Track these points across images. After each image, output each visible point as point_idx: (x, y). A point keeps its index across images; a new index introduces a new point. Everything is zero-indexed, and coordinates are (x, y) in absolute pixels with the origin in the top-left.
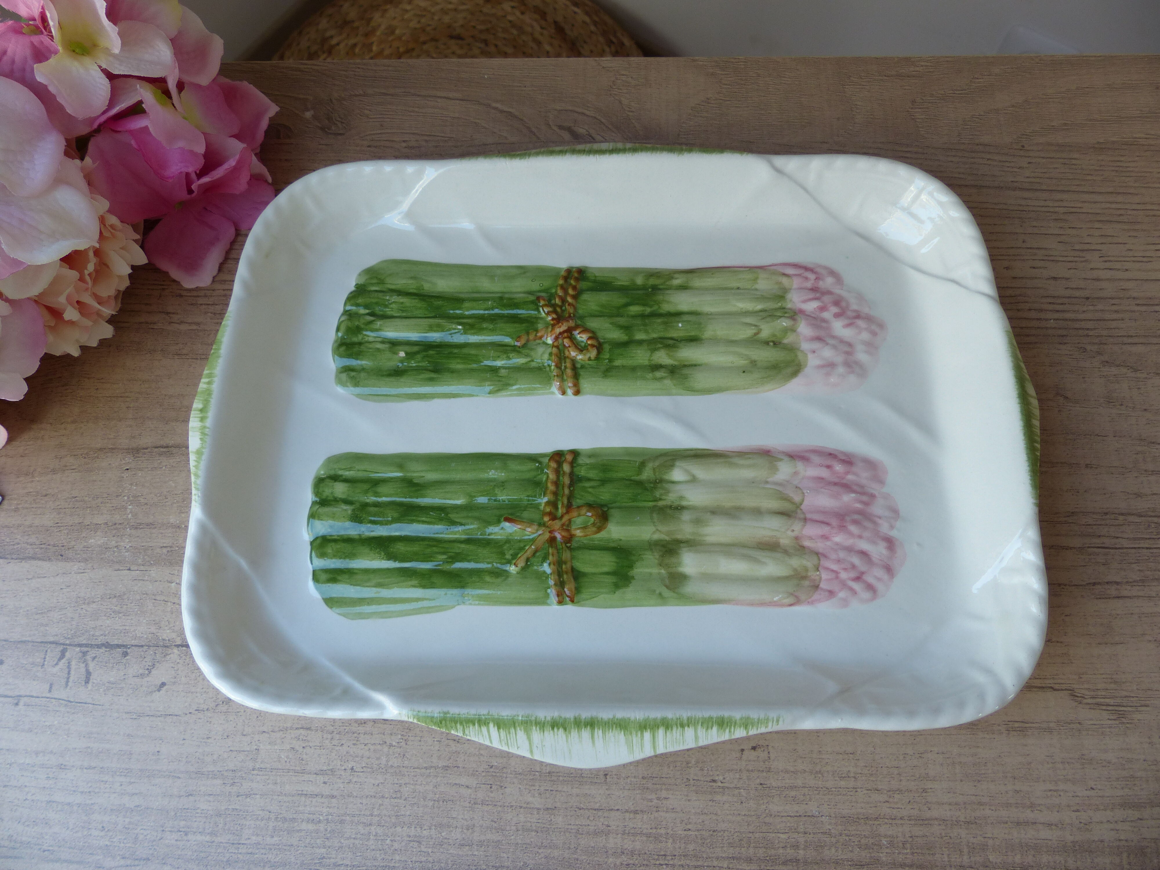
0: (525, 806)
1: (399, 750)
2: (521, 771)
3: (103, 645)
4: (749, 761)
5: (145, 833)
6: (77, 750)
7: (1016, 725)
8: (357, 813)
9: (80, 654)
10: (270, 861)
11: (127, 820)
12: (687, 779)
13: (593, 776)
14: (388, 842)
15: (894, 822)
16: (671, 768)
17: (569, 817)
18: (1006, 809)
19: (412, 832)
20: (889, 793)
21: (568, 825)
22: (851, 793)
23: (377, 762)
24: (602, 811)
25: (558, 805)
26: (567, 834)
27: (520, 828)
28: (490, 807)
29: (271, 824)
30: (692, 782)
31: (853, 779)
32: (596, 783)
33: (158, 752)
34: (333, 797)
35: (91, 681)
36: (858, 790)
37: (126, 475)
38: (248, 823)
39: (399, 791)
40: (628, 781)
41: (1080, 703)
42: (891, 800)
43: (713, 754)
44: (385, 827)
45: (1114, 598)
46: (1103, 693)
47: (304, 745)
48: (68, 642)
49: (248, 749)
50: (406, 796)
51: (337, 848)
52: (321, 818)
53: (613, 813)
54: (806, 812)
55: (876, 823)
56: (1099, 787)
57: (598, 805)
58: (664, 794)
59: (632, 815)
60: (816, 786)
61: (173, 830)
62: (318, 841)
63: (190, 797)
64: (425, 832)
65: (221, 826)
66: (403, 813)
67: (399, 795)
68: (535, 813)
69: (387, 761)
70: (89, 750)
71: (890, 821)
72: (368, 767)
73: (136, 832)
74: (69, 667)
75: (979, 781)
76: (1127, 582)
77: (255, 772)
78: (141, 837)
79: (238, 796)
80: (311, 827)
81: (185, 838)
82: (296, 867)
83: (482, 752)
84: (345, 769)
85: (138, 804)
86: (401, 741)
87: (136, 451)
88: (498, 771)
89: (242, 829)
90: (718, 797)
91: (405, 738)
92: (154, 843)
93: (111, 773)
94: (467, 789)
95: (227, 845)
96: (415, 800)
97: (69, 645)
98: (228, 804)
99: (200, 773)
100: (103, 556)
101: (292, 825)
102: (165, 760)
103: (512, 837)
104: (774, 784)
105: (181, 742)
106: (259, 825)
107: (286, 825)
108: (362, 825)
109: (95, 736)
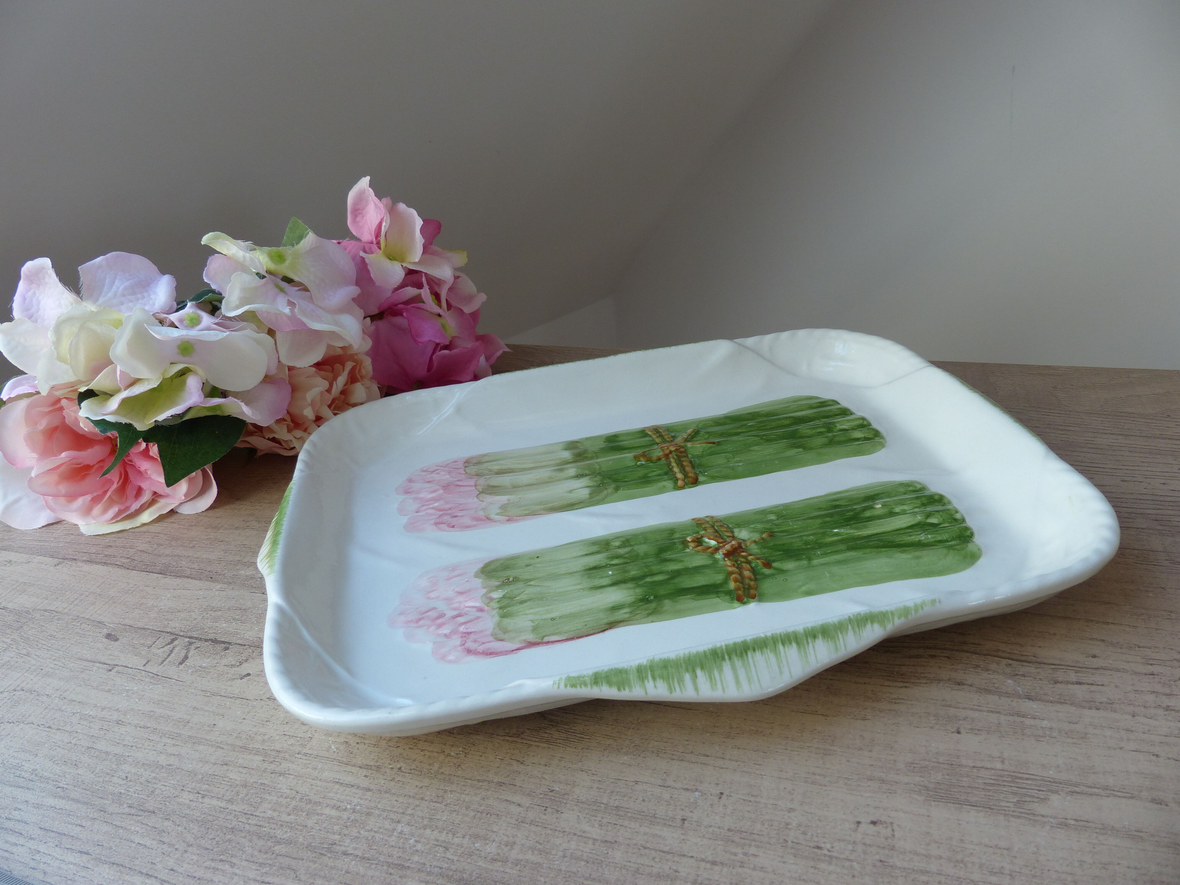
0: (579, 833)
1: (455, 761)
2: (584, 800)
3: (211, 640)
4: (867, 834)
5: (164, 790)
6: (141, 712)
8: (389, 809)
9: (187, 644)
10: (276, 837)
11: (153, 775)
12: (785, 840)
13: (668, 818)
14: (412, 841)
16: (766, 826)
17: (630, 854)
19: (443, 837)
21: (627, 861)
23: (428, 767)
24: (672, 855)
25: (620, 840)
26: (624, 871)
27: (568, 854)
28: (539, 828)
29: (294, 803)
30: (790, 844)
31: (1008, 877)
32: (671, 825)
33: (214, 725)
35: (185, 663)
38: (270, 798)
39: (442, 797)
40: (711, 830)
43: (820, 820)
44: (413, 827)
47: (359, 742)
48: (182, 634)
49: (301, 736)
50: (448, 802)
51: (352, 838)
52: (349, 806)
53: (685, 860)
58: (752, 850)
59: (708, 866)
60: (957, 875)
61: (192, 791)
62: (336, 828)
63: (225, 766)
64: (456, 840)
65: (241, 796)
66: (439, 817)
67: (440, 800)
68: (590, 843)
69: (439, 768)
70: (152, 714)
72: (417, 770)
73: (155, 786)
74: (171, 651)
77: (299, 756)
78: (158, 791)
79: (272, 773)
80: (334, 813)
81: (201, 800)
82: (302, 847)
83: (545, 776)
84: (392, 768)
85: (171, 763)
86: (461, 753)
88: (558, 796)
89: (262, 802)
90: (823, 866)
91: (467, 751)
92: (168, 799)
93: (161, 735)
94: (518, 806)
95: (240, 814)
96: (457, 808)
97: (181, 636)
98: (259, 778)
99: (244, 748)
100: (246, 582)
101: (315, 808)
102: (217, 732)
103: (557, 862)
104: (899, 864)
105: (240, 721)
106: (281, 802)
107: (309, 806)
108: (389, 820)
109: (164, 703)
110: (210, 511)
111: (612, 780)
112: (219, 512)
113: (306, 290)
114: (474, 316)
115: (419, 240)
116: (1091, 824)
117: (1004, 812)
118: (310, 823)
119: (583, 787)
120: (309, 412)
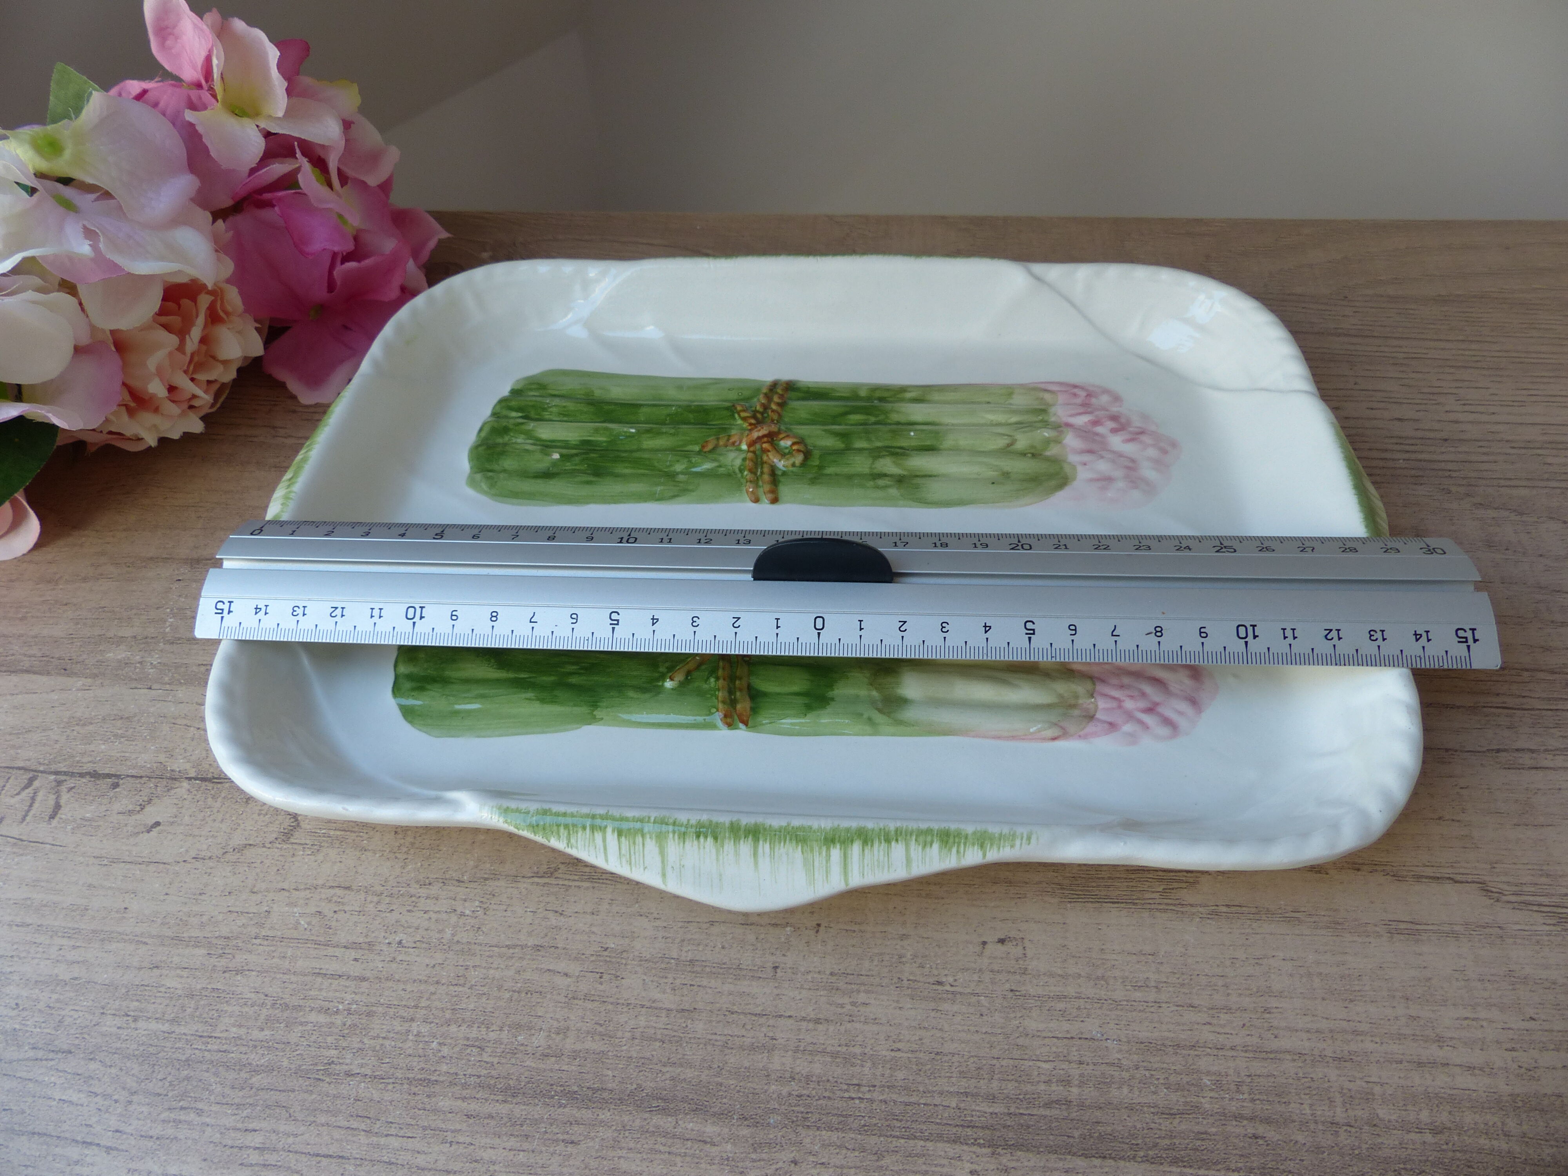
0: (648, 1004)
1: (472, 921)
2: (648, 956)
3: (89, 774)
4: (995, 958)
5: (76, 1016)
6: (12, 902)
7: (1402, 926)
8: (396, 1003)
9: (54, 784)
10: (250, 1064)
11: (55, 996)
12: (899, 978)
13: (756, 968)
14: (434, 1045)
15: (1221, 1053)
16: (875, 963)
17: (714, 1024)
18: (1397, 1042)
19: (474, 1033)
20: (1211, 1012)
21: (712, 1034)
22: (1152, 1009)
23: (437, 936)
24: (765, 1017)
25: (700, 1005)
26: (709, 1048)
27: (638, 1035)
28: (596, 1004)
29: (265, 1012)
30: (905, 982)
31: (1154, 990)
32: (760, 977)
33: (126, 908)
34: (364, 979)
35: (58, 816)
36: (1163, 1005)
37: (177, 585)
38: (230, 1009)
39: (464, 976)
40: (809, 977)
41: (1498, 901)
42: (1215, 1021)
43: (939, 946)
44: (432, 1025)
45: (1529, 768)
46: (1533, 889)
47: (336, 909)
48: (42, 768)
49: (255, 911)
50: (473, 982)
51: (355, 1051)
52: (341, 1007)
53: (782, 1021)
54: (1082, 1033)
55: (1192, 1052)
56: (1543, 1017)
57: (760, 1008)
58: (862, 997)
59: (811, 1026)
60: (1097, 996)
61: (117, 1013)
62: (329, 1039)
63: (155, 970)
64: (492, 1034)
65: (189, 1010)
66: (464, 1006)
67: (462, 981)
68: (663, 1015)
69: (453, 935)
70: (29, 902)
71: (1215, 1052)
72: (423, 942)
73: (63, 1013)
74: (33, 799)
75: (1351, 1001)
76: (1546, 750)
77: (258, 941)
78: (68, 1020)
79: (224, 972)
80: (322, 1019)
81: (133, 1025)
82: (288, 1074)
83: (594, 929)
84: (389, 943)
85: (76, 975)
86: (479, 909)
87: (195, 562)
88: (614, 955)
89: (220, 1016)
90: (945, 1006)
91: (485, 906)
92: (85, 1030)
93: (50, 933)
94: (565, 977)
95: (193, 1038)
96: (485, 989)
97: (42, 772)
98: (208, 981)
99: (177, 939)
100: (120, 672)
101: (294, 1015)
102: (131, 920)
103: (624, 1048)
104: (1032, 991)
105: (162, 898)
106: (247, 1013)
107: (286, 1014)
108: (399, 1020)
109: (42, 884)
110: (36, 553)
111: (680, 924)
112: (50, 552)
113: (107, 195)
114: (385, 187)
115: (278, 83)
116: (1244, 909)
117: (1149, 906)
118: (293, 1037)
119: (645, 938)
120: (157, 389)
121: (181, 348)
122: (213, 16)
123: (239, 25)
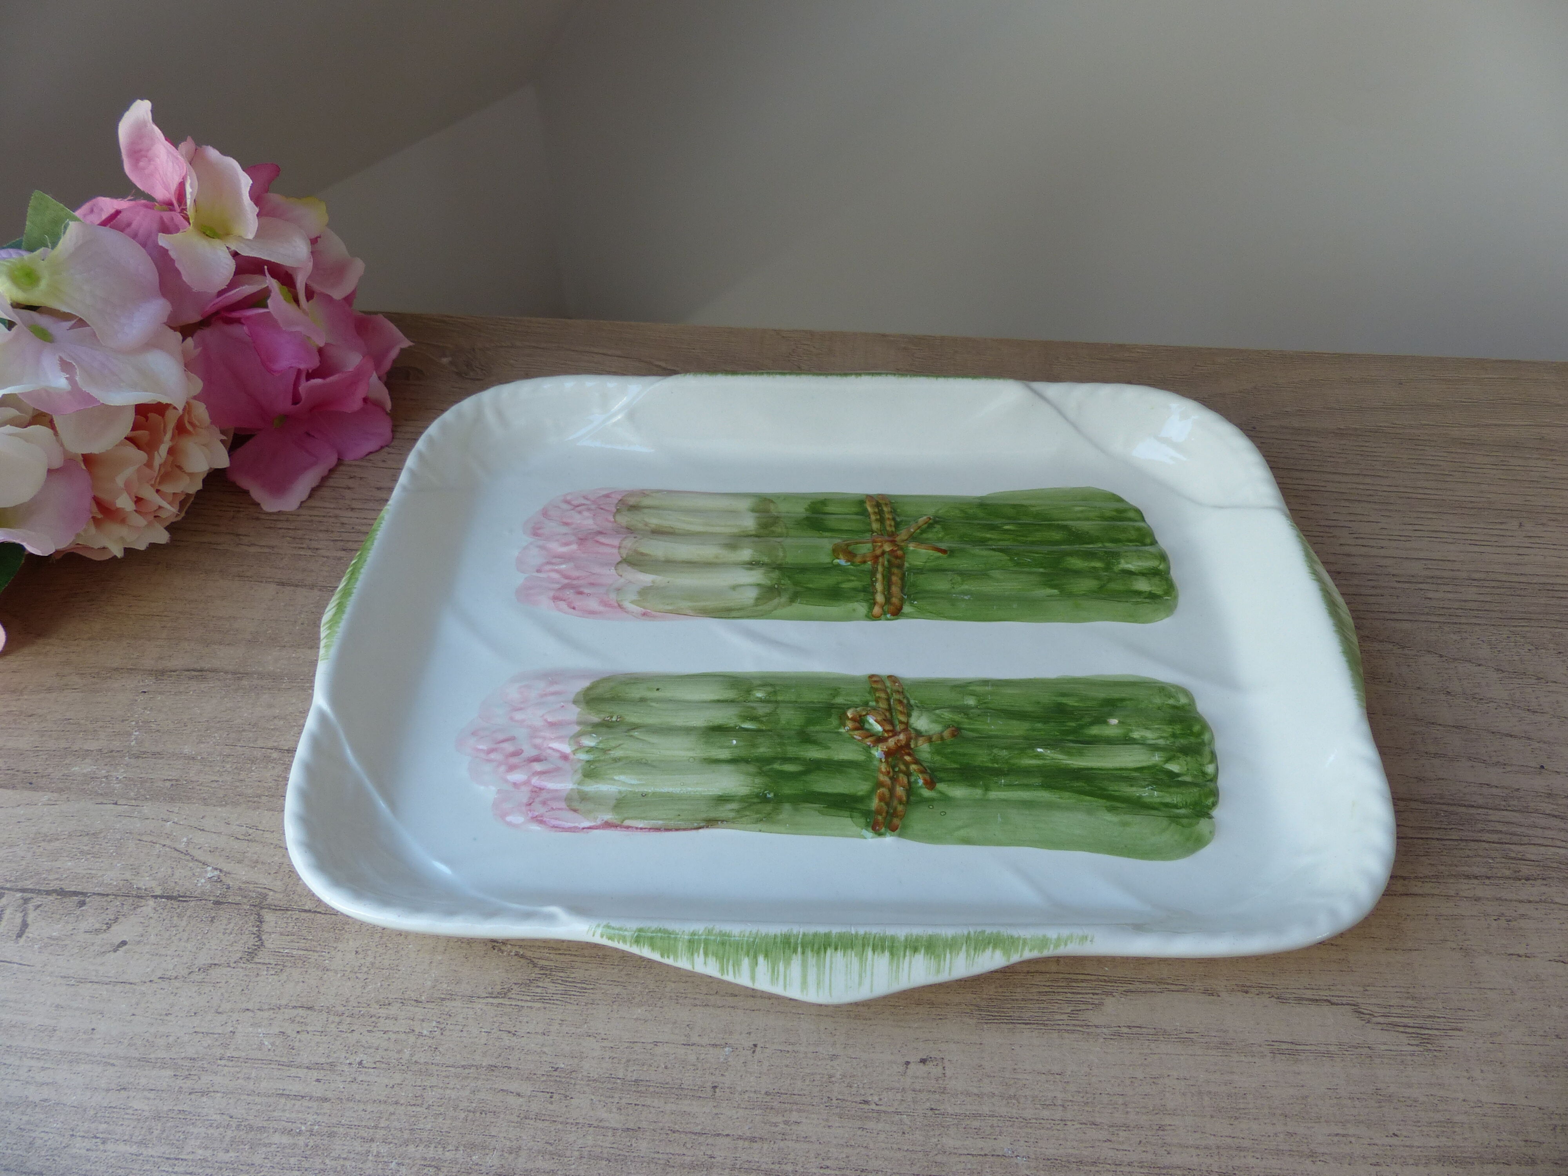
0: (595, 1124)
1: (430, 1041)
2: (596, 1076)
3: (55, 891)
4: (917, 1077)
5: (46, 1138)
7: (1284, 1046)
8: (356, 1124)
9: (21, 901)
11: (25, 1118)
12: (829, 1097)
13: (696, 1088)
14: (393, 1165)
15: (1119, 1169)
16: (807, 1082)
17: (657, 1143)
18: (1275, 1157)
19: (431, 1153)
20: (1111, 1129)
21: (655, 1153)
22: (1058, 1127)
23: (396, 1056)
24: (705, 1136)
25: (644, 1125)
26: (652, 1166)
27: (586, 1154)
28: (547, 1123)
29: (229, 1133)
30: (834, 1101)
31: (1061, 1108)
32: (700, 1097)
33: (93, 1029)
34: (326, 1100)
35: (26, 934)
36: (1069, 1123)
37: (141, 697)
38: (196, 1131)
39: (422, 1096)
40: (746, 1096)
41: (1369, 1022)
42: (1114, 1138)
44: (392, 1145)
45: (1401, 895)
46: (1400, 1011)
47: (299, 1030)
48: (8, 885)
49: (220, 1032)
50: (430, 1103)
51: (317, 1172)
52: (303, 1128)
53: (720, 1141)
54: (994, 1150)
55: (1093, 1168)
56: (1405, 1133)
57: (700, 1127)
58: (794, 1116)
59: (747, 1144)
60: (1009, 1115)
61: (86, 1135)
62: (293, 1161)
63: (122, 1092)
64: (447, 1153)
65: (156, 1133)
66: (422, 1126)
67: (419, 1102)
68: (610, 1134)
69: (412, 1056)
71: (1113, 1168)
72: (383, 1062)
73: (33, 1135)
74: (1, 917)
75: (1236, 1118)
76: (1416, 877)
77: (223, 1062)
78: (39, 1142)
79: (190, 1094)
80: (285, 1140)
81: (101, 1147)
83: (545, 1049)
84: (350, 1064)
85: (46, 1097)
86: (436, 1029)
87: (160, 674)
88: (563, 1075)
89: (186, 1138)
90: (871, 1125)
91: (443, 1026)
92: (55, 1152)
93: (19, 1054)
94: (518, 1097)
95: (160, 1160)
96: (442, 1110)
97: (8, 889)
98: (174, 1103)
99: (144, 1060)
100: (85, 786)
101: (259, 1136)
102: (100, 1041)
103: (573, 1167)
104: (950, 1110)
105: (128, 1018)
106: (212, 1134)
107: (251, 1136)
108: (359, 1140)
109: (12, 1004)
111: (627, 1045)
112: (14, 661)
113: (81, 323)
115: (249, 208)
116: (1144, 1030)
117: (1058, 1027)
118: (257, 1159)
119: (593, 1058)
120: (124, 503)
121: (149, 464)
122: (188, 145)
123: (213, 153)
